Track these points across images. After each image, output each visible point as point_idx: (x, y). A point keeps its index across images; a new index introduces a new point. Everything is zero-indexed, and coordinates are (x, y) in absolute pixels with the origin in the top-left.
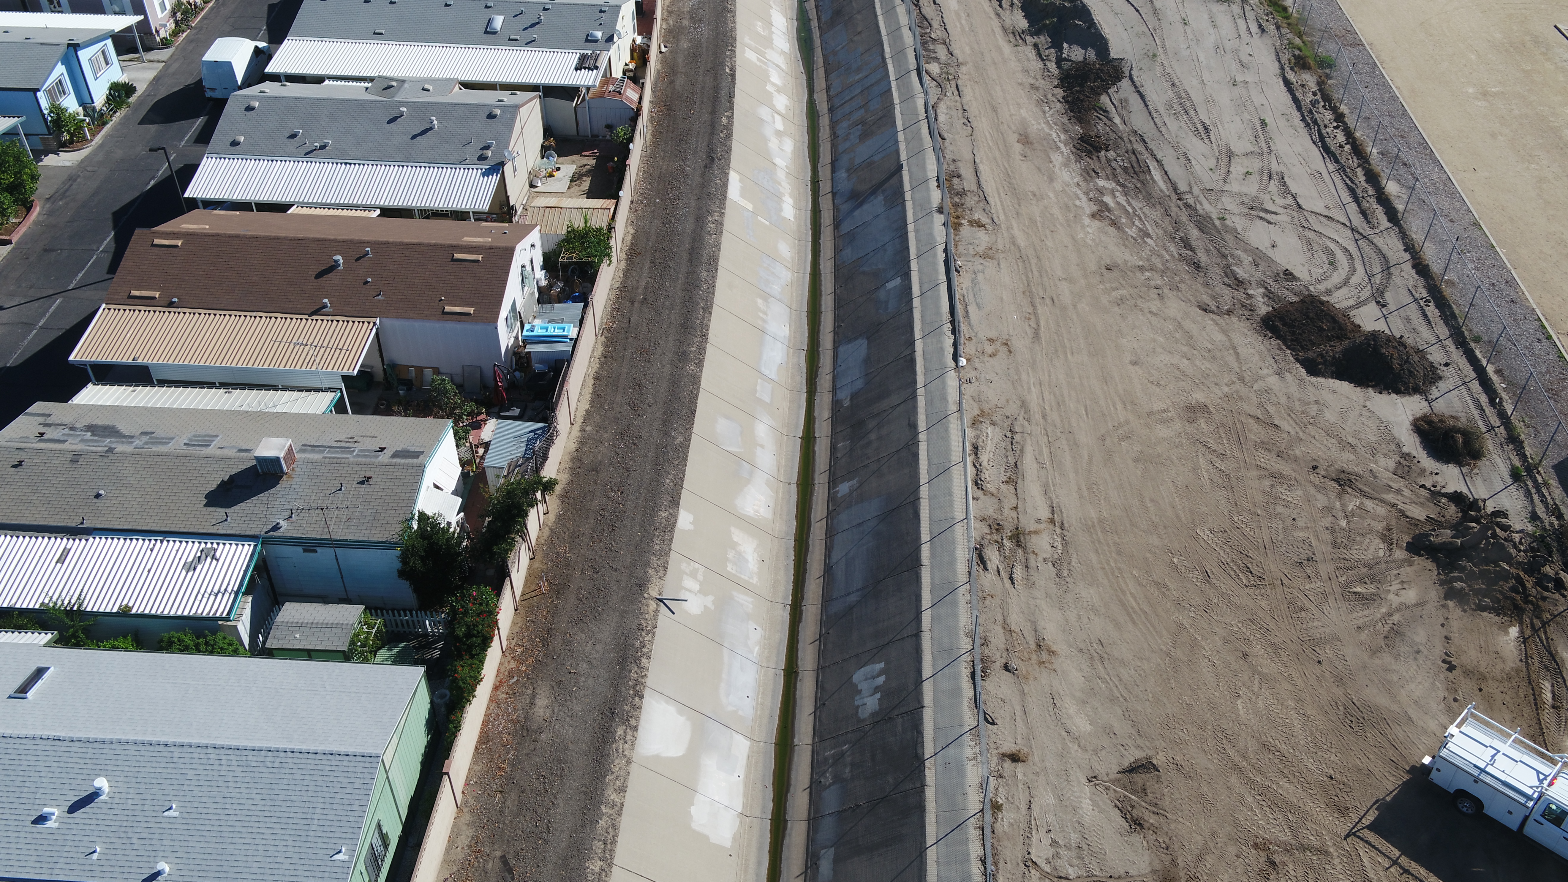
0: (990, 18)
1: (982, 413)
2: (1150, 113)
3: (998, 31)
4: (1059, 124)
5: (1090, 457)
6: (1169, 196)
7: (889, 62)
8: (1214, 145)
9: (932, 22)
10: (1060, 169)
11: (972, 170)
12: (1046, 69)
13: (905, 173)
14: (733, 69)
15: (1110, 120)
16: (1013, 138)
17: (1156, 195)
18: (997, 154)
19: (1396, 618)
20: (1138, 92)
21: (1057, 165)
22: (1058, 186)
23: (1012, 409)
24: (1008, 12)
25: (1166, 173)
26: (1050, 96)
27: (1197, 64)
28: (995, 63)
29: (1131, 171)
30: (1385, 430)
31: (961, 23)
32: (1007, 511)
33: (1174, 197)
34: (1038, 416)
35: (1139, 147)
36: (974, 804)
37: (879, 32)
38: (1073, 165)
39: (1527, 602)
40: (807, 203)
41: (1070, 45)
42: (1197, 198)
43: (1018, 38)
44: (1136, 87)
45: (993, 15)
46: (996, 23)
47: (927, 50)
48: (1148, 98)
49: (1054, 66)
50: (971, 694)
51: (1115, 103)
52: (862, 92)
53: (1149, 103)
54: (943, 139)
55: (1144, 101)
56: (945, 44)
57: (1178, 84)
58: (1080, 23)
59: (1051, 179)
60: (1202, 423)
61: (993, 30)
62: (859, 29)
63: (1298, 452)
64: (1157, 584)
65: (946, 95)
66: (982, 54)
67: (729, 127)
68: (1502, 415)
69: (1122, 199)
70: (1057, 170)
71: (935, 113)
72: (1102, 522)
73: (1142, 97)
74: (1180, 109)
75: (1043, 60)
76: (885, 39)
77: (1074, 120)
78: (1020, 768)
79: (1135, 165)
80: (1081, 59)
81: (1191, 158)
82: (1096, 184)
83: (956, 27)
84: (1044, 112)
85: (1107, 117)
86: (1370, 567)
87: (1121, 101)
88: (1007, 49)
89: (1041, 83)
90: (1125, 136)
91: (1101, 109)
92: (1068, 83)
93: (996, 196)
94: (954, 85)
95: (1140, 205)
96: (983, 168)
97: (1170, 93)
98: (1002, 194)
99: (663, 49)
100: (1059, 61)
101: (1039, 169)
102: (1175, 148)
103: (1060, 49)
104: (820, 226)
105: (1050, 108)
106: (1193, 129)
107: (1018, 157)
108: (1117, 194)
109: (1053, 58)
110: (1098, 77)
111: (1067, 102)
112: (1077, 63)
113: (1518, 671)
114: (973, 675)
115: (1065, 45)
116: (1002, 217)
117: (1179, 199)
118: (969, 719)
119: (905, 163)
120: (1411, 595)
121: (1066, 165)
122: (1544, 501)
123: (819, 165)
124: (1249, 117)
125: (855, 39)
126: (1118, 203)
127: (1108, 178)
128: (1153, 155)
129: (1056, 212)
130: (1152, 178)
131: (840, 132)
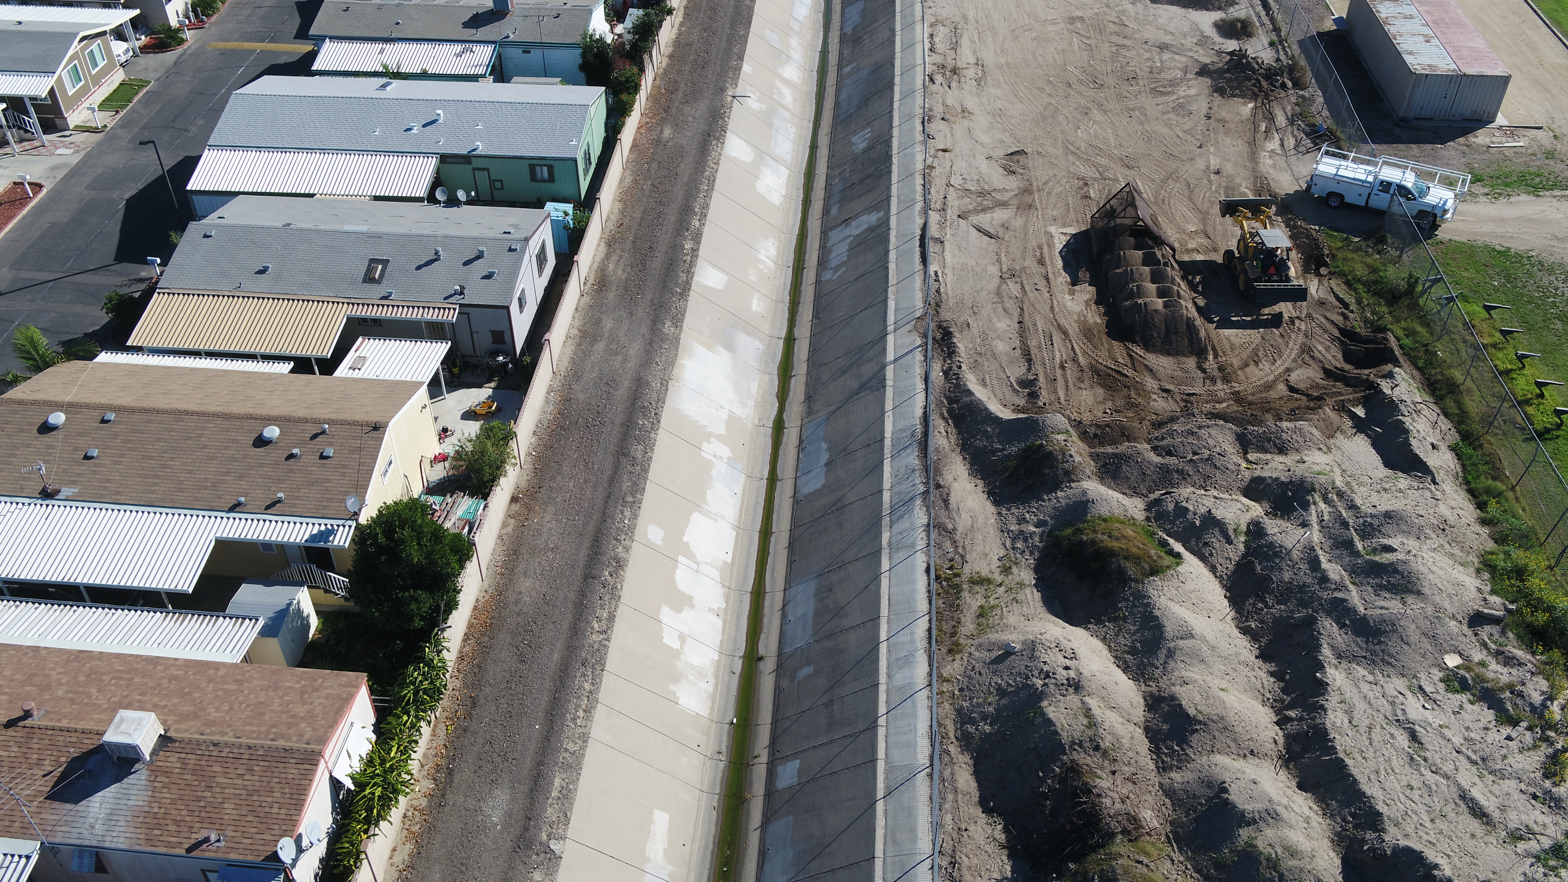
1: (937, 21)
5: (1004, 39)
19: (1181, 101)
23: (957, 19)
30: (1195, 27)
32: (949, 60)
34: (973, 22)
36: (920, 166)
39: (1261, 91)
50: (921, 129)
60: (1079, 25)
63: (1137, 36)
64: (1038, 88)
68: (1272, 20)
72: (1007, 64)
78: (947, 154)
86: (1171, 81)
113: (1248, 120)
114: (923, 122)
118: (919, 137)
120: (1193, 92)
122: (1286, 53)
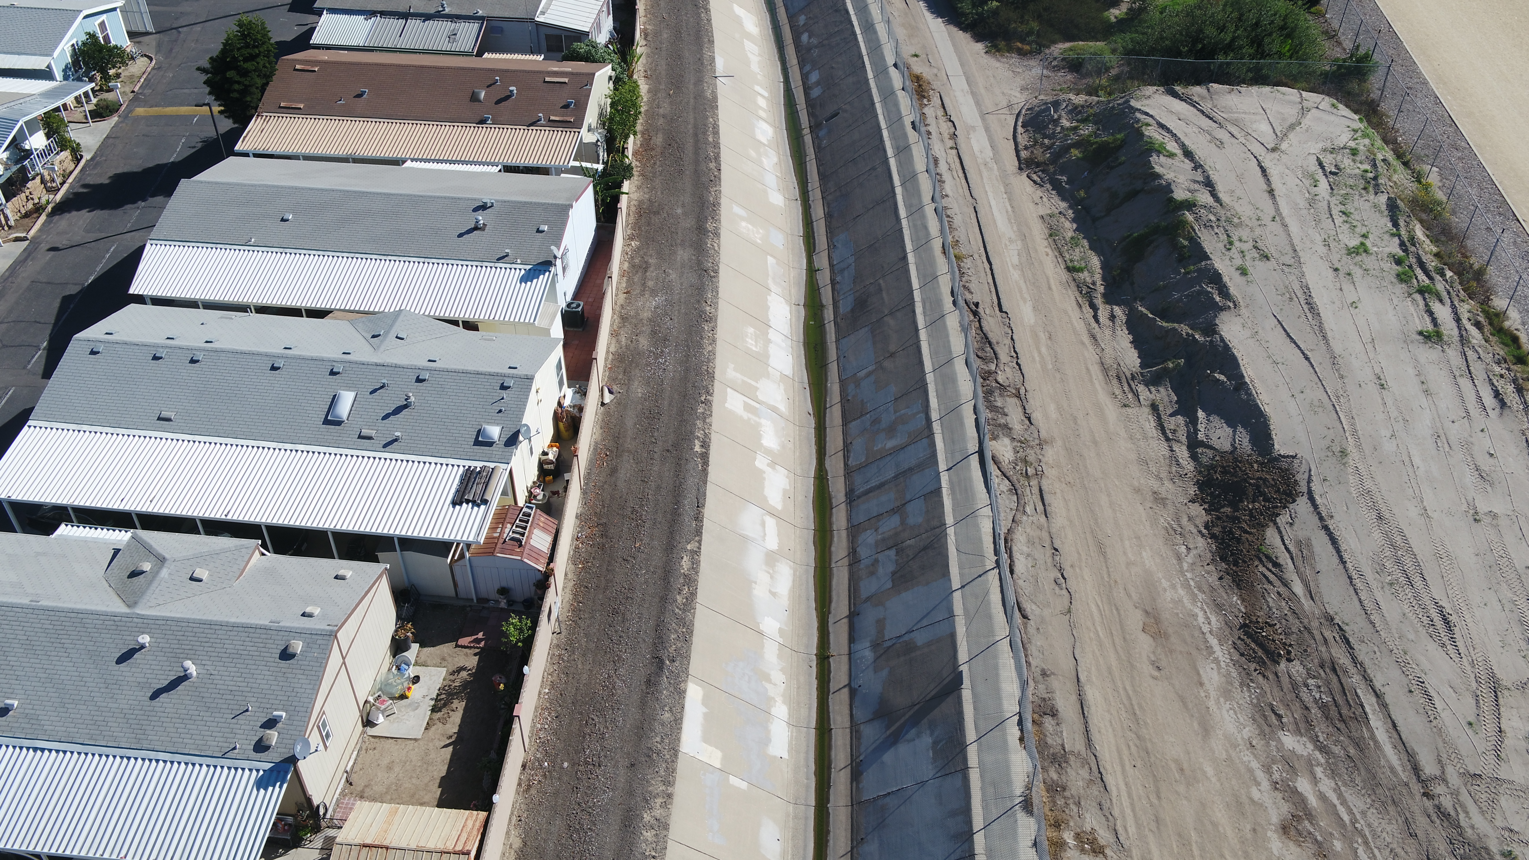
0: (1083, 343)
2: (1350, 578)
3: (1096, 371)
4: (1206, 588)
6: (1406, 784)
7: (937, 427)
8: (1464, 659)
9: (997, 348)
10: (1218, 702)
11: (1074, 698)
12: (1174, 459)
13: (966, 694)
14: (705, 445)
15: (1286, 584)
16: (1135, 619)
17: (1384, 782)
18: (1114, 663)
20: (1326, 528)
21: (1213, 694)
22: (1218, 745)
24: (1108, 332)
25: (1394, 726)
26: (1184, 521)
27: (1410, 470)
28: (1095, 443)
29: (1334, 713)
31: (1040, 353)
33: (1417, 788)
35: (1343, 660)
37: (921, 363)
38: (1237, 694)
40: (810, 709)
41: (1208, 415)
42: (1455, 794)
43: (1126, 388)
44: (1321, 519)
45: (1086, 339)
46: (1090, 354)
47: (993, 408)
48: (1343, 547)
49: (1186, 454)
51: (1292, 548)
52: (896, 477)
53: (1346, 557)
54: (1025, 617)
55: (1338, 551)
56: (1018, 396)
57: (1387, 515)
58: (1222, 378)
59: (1206, 730)
61: (1088, 369)
62: (892, 348)
65: (1024, 512)
66: (1075, 420)
67: (691, 581)
69: (1327, 785)
70: (1212, 704)
71: (1011, 557)
73: (1334, 541)
74: (1398, 574)
75: (1168, 439)
76: (930, 378)
77: (1228, 579)
79: (1341, 701)
80: (1227, 446)
81: (1433, 693)
82: (1280, 747)
83: (1034, 360)
84: (1179, 558)
85: (1280, 579)
87: (1299, 544)
88: (1111, 410)
89: (1168, 488)
90: (1315, 624)
91: (1268, 557)
92: (1212, 494)
93: (1118, 769)
94: (1036, 490)
95: (1363, 807)
96: (1092, 695)
97: (1377, 535)
98: (1128, 767)
99: (608, 398)
100: (1193, 444)
101: (1183, 700)
102: (1403, 666)
103: (1193, 421)
104: (829, 768)
105: (1188, 549)
106: (1426, 620)
107: (1147, 669)
108: (1319, 771)
109: (1183, 437)
110: (1259, 493)
111: (1213, 536)
112: (1222, 454)
115: (1201, 414)
116: (1132, 830)
117: (1426, 794)
119: (964, 669)
121: (1226, 694)
123: (831, 620)
124: (1510, 595)
125: (887, 364)
126: (1322, 797)
127: (1298, 732)
128: (1367, 679)
129: (1220, 814)
130: (1373, 737)
131: (864, 552)
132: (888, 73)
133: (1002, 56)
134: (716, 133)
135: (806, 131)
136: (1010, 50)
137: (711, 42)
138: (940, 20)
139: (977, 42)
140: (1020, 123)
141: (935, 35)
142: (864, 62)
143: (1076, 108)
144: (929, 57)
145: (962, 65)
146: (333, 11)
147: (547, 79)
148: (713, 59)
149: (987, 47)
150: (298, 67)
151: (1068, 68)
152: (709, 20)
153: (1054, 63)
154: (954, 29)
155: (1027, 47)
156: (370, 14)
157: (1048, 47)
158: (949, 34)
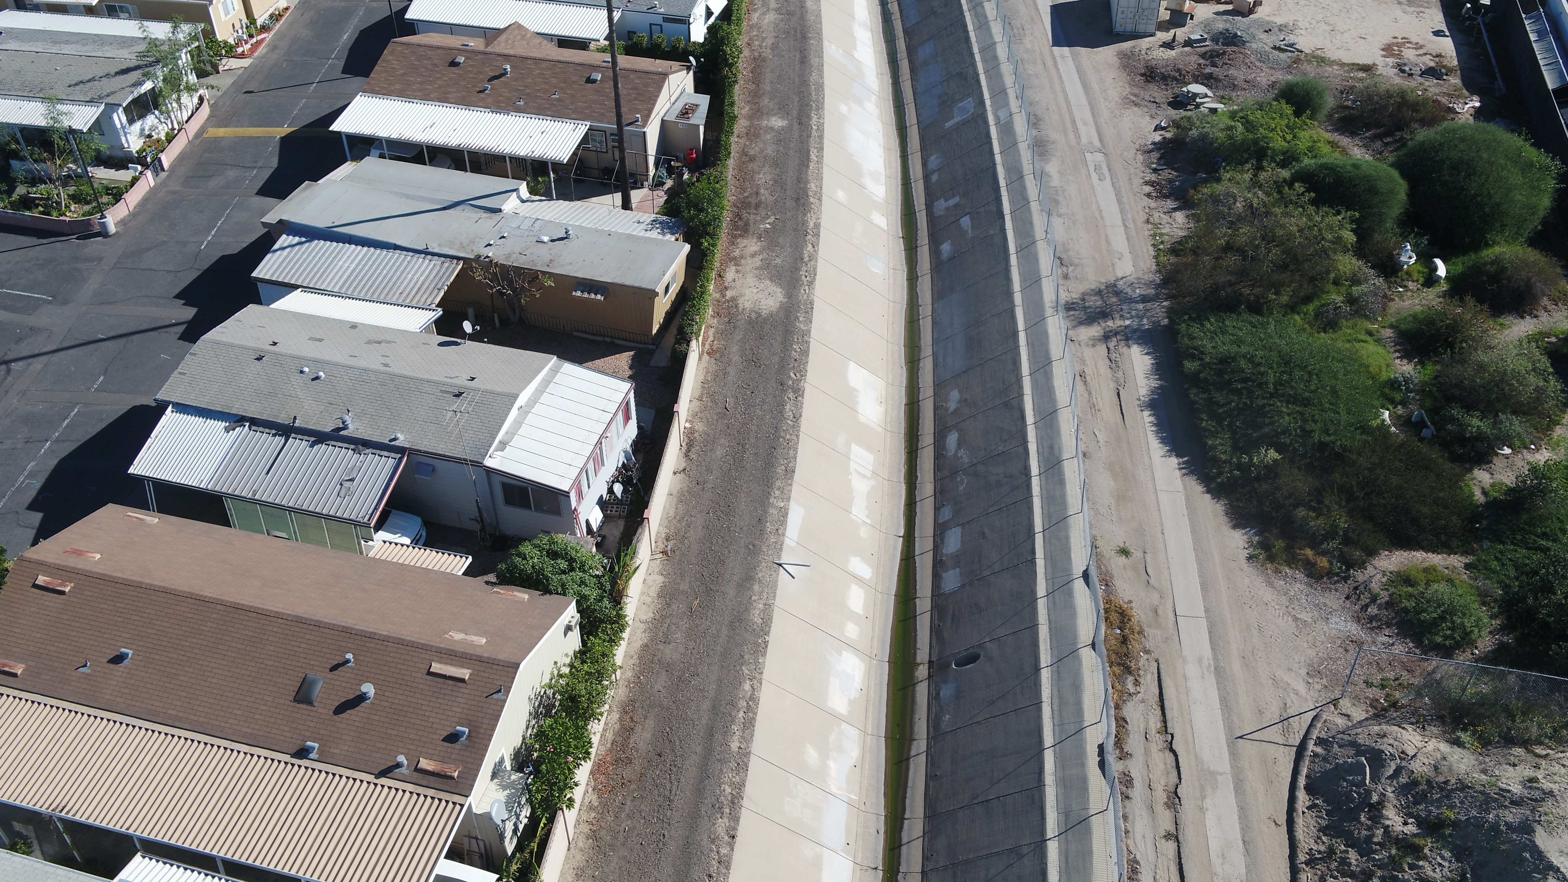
132: (1070, 594)
133: (1277, 571)
134: (749, 724)
135: (922, 672)
136: (1292, 561)
137: (790, 473)
138: (1174, 461)
139: (1235, 527)
140: (1302, 781)
141: (1163, 498)
142: (1033, 552)
143: (1415, 783)
144: (1149, 557)
145: (1204, 588)
146: (182, 408)
147: (436, 667)
148: (784, 514)
149: (1251, 543)
150: (41, 580)
151: (1399, 625)
152: (797, 418)
153: (1373, 610)
154: (1198, 488)
155: (1323, 562)
156: (237, 420)
157: (1362, 565)
158: (1187, 499)
